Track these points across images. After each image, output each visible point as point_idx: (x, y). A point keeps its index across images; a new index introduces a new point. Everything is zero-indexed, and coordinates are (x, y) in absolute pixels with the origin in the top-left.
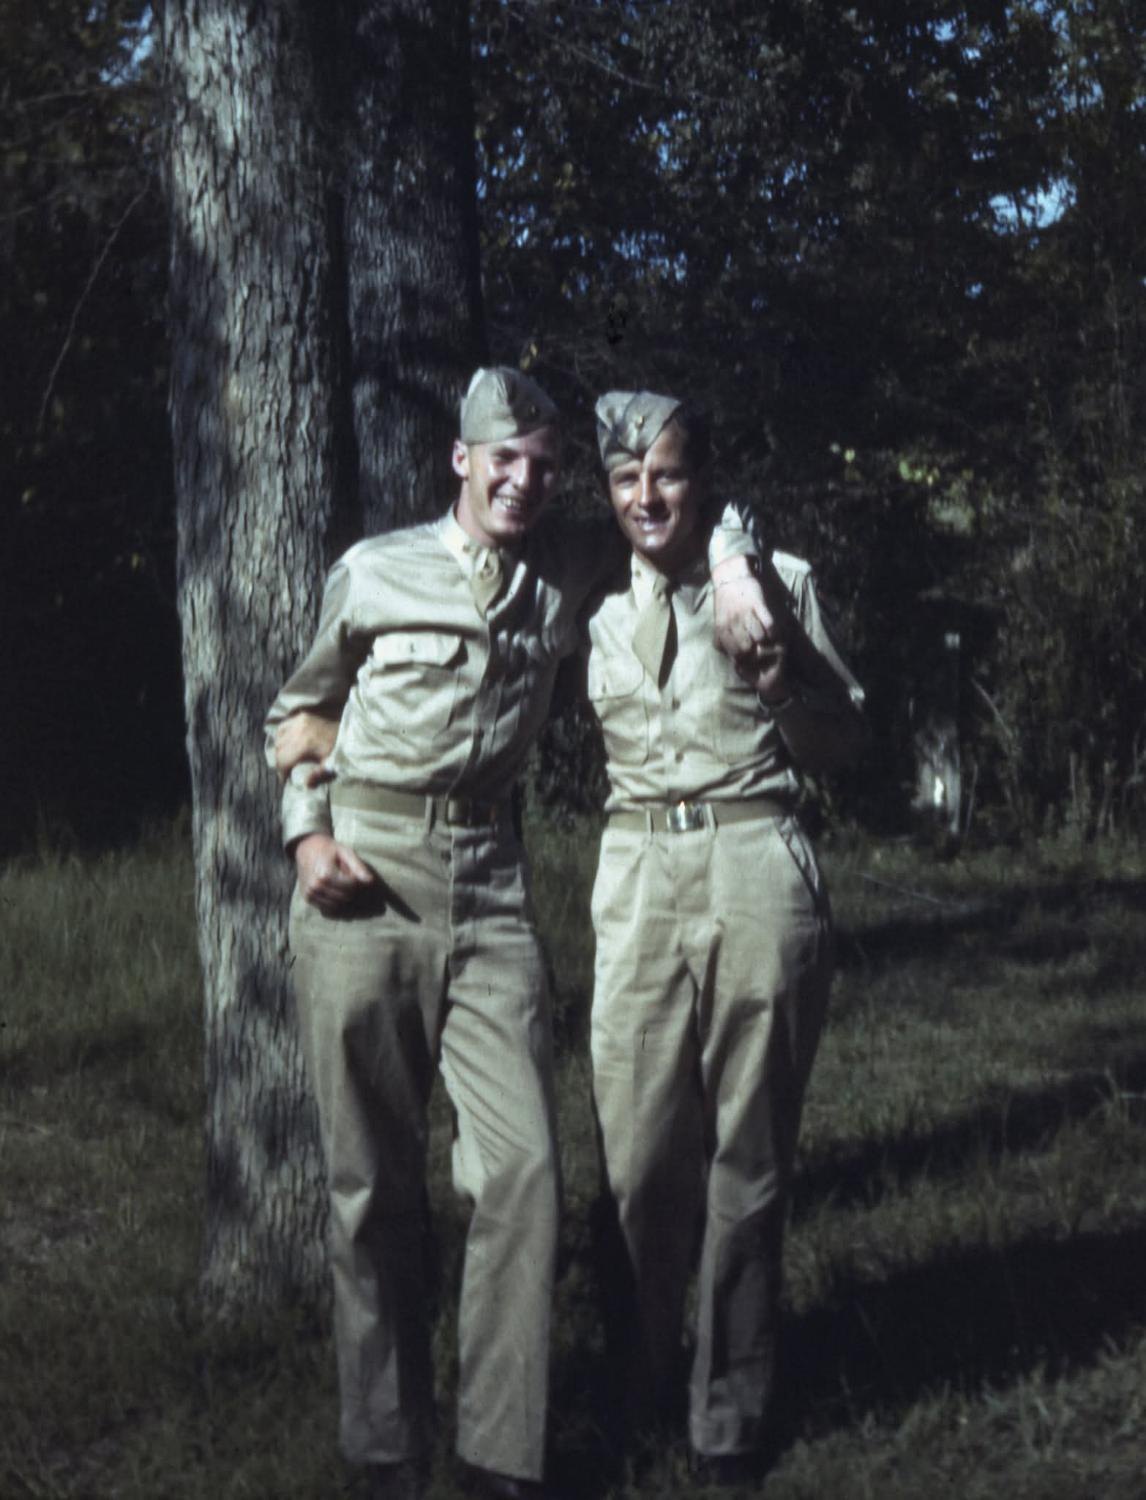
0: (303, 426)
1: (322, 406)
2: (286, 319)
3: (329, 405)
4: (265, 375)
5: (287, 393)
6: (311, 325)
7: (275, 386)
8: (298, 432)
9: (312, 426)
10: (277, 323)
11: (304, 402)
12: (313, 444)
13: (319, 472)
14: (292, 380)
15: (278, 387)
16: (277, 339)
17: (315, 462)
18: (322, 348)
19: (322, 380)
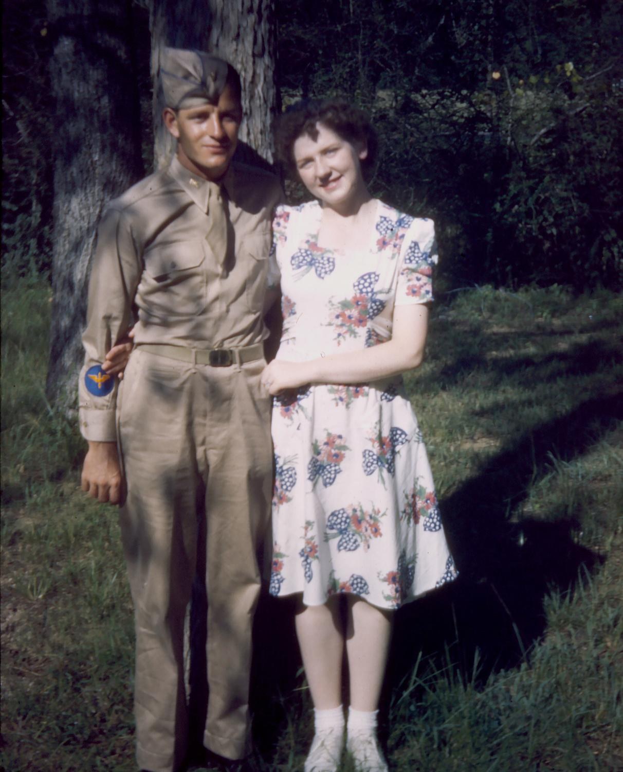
0: (259, 88)
1: (270, 73)
2: (250, 10)
3: (274, 72)
4: (236, 50)
5: (251, 64)
6: (265, 14)
7: (242, 59)
8: (256, 92)
9: (265, 88)
10: (245, 12)
11: (260, 71)
12: (265, 101)
13: (269, 122)
14: (254, 55)
15: (244, 60)
16: (244, 24)
17: (266, 115)
18: (270, 31)
19: (270, 55)
